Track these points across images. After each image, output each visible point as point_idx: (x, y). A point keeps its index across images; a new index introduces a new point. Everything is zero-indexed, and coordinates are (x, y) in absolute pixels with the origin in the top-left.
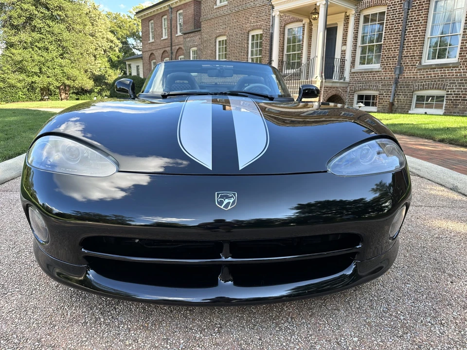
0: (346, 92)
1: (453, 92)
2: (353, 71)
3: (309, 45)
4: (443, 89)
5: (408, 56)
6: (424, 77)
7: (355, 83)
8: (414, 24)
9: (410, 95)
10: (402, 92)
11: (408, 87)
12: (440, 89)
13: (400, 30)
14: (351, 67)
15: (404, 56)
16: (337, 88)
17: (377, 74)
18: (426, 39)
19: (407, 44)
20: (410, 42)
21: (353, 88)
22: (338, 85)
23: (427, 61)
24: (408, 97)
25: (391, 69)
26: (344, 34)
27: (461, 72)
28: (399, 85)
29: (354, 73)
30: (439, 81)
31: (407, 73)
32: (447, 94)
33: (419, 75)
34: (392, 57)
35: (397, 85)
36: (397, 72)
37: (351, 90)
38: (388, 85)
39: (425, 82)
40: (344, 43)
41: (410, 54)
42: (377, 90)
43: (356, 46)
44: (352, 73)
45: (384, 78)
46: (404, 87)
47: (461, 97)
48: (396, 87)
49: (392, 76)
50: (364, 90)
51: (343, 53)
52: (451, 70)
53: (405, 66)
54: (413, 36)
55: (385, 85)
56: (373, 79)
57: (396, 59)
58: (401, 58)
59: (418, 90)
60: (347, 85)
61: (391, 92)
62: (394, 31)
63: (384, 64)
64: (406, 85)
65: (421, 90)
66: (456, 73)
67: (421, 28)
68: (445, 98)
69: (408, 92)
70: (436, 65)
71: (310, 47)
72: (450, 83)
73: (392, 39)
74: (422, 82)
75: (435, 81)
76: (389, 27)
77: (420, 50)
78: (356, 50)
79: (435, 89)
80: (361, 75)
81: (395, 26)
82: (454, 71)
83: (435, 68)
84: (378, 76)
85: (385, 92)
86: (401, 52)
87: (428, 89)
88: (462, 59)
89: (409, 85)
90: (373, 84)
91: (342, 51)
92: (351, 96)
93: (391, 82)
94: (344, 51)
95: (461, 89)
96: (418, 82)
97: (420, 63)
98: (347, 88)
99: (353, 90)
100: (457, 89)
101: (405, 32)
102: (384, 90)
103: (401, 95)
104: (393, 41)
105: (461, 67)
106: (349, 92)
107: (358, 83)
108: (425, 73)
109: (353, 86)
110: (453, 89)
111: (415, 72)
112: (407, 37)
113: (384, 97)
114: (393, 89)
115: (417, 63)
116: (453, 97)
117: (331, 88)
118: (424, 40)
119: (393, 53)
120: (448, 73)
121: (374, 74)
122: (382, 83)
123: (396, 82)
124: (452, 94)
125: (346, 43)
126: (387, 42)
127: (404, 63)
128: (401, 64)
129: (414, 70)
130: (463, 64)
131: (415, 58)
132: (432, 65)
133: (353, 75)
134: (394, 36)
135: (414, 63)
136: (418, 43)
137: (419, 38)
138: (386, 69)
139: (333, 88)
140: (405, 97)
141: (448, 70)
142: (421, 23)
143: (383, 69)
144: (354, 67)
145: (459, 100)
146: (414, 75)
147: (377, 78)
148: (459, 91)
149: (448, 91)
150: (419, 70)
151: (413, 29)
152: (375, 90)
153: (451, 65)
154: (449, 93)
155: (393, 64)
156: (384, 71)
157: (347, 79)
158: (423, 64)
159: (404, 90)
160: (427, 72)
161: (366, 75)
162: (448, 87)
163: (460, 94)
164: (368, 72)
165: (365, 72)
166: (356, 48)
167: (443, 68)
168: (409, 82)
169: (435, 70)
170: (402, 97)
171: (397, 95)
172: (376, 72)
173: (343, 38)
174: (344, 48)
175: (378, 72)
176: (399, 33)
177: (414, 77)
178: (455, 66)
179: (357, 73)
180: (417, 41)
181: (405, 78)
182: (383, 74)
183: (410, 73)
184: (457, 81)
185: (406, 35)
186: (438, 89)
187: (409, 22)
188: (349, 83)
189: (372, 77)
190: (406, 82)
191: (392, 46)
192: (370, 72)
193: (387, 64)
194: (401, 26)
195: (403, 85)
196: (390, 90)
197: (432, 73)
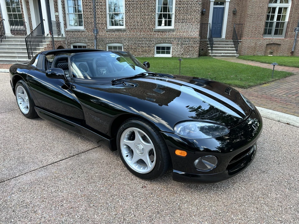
0: (65, 44)
1: (126, 44)
2: (66, 30)
3: (28, 9)
4: (121, 43)
5: (99, 23)
6: (110, 36)
7: (70, 38)
8: (99, 4)
9: (105, 46)
10: (100, 44)
11: (103, 42)
12: (120, 43)
13: (92, 7)
14: (65, 27)
15: (97, 23)
16: (60, 41)
17: (83, 33)
18: (107, 14)
19: (98, 16)
20: (99, 15)
21: (69, 41)
22: (60, 39)
23: (110, 27)
24: (104, 47)
25: (91, 30)
26: (54, 4)
27: (128, 34)
28: (98, 40)
29: (68, 31)
30: (118, 38)
31: (101, 33)
32: (123, 46)
33: (108, 34)
34: (90, 23)
35: (97, 40)
36: (95, 32)
37: (68, 42)
38: (91, 40)
39: (111, 39)
40: (56, 10)
41: (100, 22)
42: (85, 43)
43: (65, 13)
44: (66, 32)
45: (88, 36)
46: (101, 41)
47: (130, 47)
48: (97, 41)
49: (93, 34)
50: (77, 43)
51: (57, 17)
52: (123, 33)
53: (99, 29)
54: (100, 12)
55: (90, 40)
56: (81, 36)
57: (93, 24)
58: (96, 24)
59: (109, 43)
60: (65, 39)
61: (94, 44)
62: (89, 7)
63: (86, 27)
64: (101, 40)
65: (110, 43)
66: (125, 34)
67: (103, 7)
68: (123, 48)
69: (104, 44)
70: (115, 29)
71: (29, 10)
72: (124, 40)
73: (88, 11)
74: (110, 39)
75: (117, 38)
76: (85, 4)
77: (105, 20)
78: (65, 16)
79: (117, 43)
80: (73, 33)
81: (88, 4)
82: (125, 33)
83: (115, 31)
84: (84, 34)
85: (90, 44)
86: (95, 20)
87: (114, 43)
88: (127, 27)
89: (103, 40)
90: (82, 39)
91: (56, 16)
92: (69, 46)
93: (93, 38)
94: (57, 16)
95: (129, 43)
96: (108, 39)
97: (107, 28)
98: (65, 41)
99: (69, 43)
100: (128, 43)
101: (95, 9)
102: (89, 43)
103: (100, 46)
104: (89, 13)
105: (127, 31)
106: (67, 44)
107: (72, 38)
108: (110, 34)
109: (69, 40)
110: (126, 43)
111: (105, 32)
112: (97, 12)
113: (90, 47)
114: (95, 42)
115: (105, 27)
116: (126, 47)
117: (57, 41)
118: (106, 15)
119: (90, 20)
120: (122, 34)
121: (81, 33)
122: (87, 38)
123: (96, 39)
124: (126, 46)
125: (57, 10)
126: (85, 13)
127: (98, 27)
128: (96, 27)
129: (104, 32)
130: (128, 30)
131: (103, 25)
132: (113, 29)
133: (68, 33)
134: (89, 10)
135: (103, 27)
136: (104, 16)
137: (104, 13)
138: (88, 30)
139: (59, 41)
140: (102, 47)
141: (121, 33)
142: (103, 4)
143: (86, 30)
144: (66, 27)
145: (129, 49)
146: (105, 34)
147: (84, 35)
148: (128, 44)
149: (124, 44)
150: (107, 31)
151: (99, 7)
152: (84, 43)
153: (122, 30)
154: (124, 45)
155: (91, 27)
156: (87, 31)
157: (64, 36)
158: (108, 28)
159: (101, 43)
160: (111, 33)
161: (76, 33)
162: (123, 42)
163: (129, 46)
164: (77, 31)
165: (75, 31)
166: (65, 15)
167: (119, 31)
168: (103, 39)
169: (115, 32)
170: (101, 47)
171: (98, 46)
172: (82, 31)
173: (55, 7)
174: (57, 14)
175: (84, 31)
176: (91, 9)
177: (105, 36)
178: (124, 30)
179: (70, 31)
180: (103, 15)
181: (100, 36)
182: (86, 33)
183: (102, 33)
184: (127, 38)
185: (96, 10)
186: (119, 43)
187: (96, 2)
188: (66, 38)
189: (80, 34)
190: (101, 39)
191: (89, 16)
192: (79, 31)
193: (88, 27)
194: (92, 4)
195: (100, 40)
196: (93, 43)
197: (114, 34)
